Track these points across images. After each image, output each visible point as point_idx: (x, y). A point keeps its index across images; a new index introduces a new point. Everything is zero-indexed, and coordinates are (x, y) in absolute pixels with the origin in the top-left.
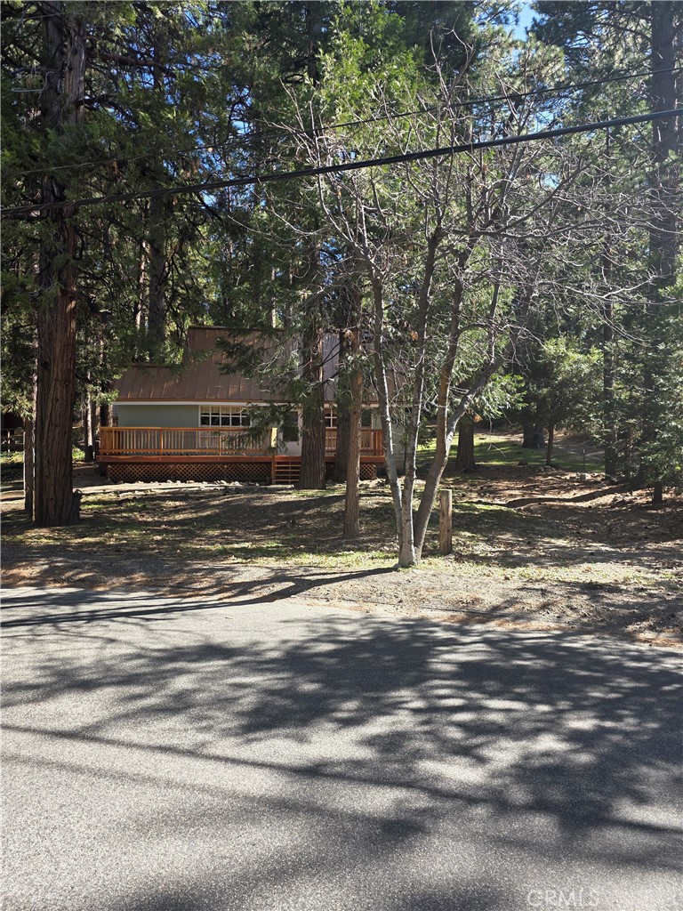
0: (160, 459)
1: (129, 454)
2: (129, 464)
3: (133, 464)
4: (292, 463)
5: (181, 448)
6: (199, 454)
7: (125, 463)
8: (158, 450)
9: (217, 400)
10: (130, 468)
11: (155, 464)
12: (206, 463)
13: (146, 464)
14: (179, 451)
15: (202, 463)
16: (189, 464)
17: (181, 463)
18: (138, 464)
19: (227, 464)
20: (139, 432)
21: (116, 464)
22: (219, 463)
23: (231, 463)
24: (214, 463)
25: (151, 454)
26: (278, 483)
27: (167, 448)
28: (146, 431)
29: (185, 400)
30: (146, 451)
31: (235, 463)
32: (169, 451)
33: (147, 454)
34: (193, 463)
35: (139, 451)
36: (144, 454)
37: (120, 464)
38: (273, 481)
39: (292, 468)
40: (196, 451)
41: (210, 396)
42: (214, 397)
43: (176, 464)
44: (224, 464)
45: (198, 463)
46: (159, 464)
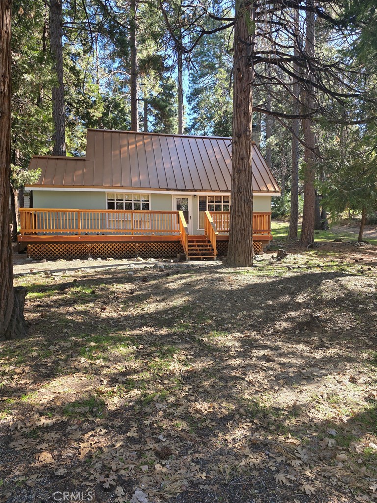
0: (79, 238)
1: (49, 234)
2: (49, 243)
3: (53, 243)
4: (197, 242)
5: (98, 229)
6: (114, 234)
7: (44, 243)
8: (77, 231)
9: (122, 187)
10: (50, 247)
11: (73, 243)
12: (120, 242)
13: (65, 243)
14: (96, 231)
15: (116, 242)
16: (105, 242)
17: (97, 242)
18: (57, 243)
19: (139, 242)
20: (57, 213)
21: (36, 243)
22: (132, 242)
23: (142, 242)
24: (128, 242)
25: (70, 234)
26: (192, 260)
27: (85, 228)
28: (64, 212)
29: (93, 186)
30: (65, 231)
31: (146, 242)
32: (87, 231)
33: (66, 234)
34: (109, 242)
35: (58, 231)
36: (63, 234)
37: (40, 243)
38: (188, 258)
39: (199, 246)
40: (112, 231)
41: (116, 183)
42: (119, 185)
43: (93, 242)
44: (136, 242)
45: (113, 242)
46: (77, 243)
